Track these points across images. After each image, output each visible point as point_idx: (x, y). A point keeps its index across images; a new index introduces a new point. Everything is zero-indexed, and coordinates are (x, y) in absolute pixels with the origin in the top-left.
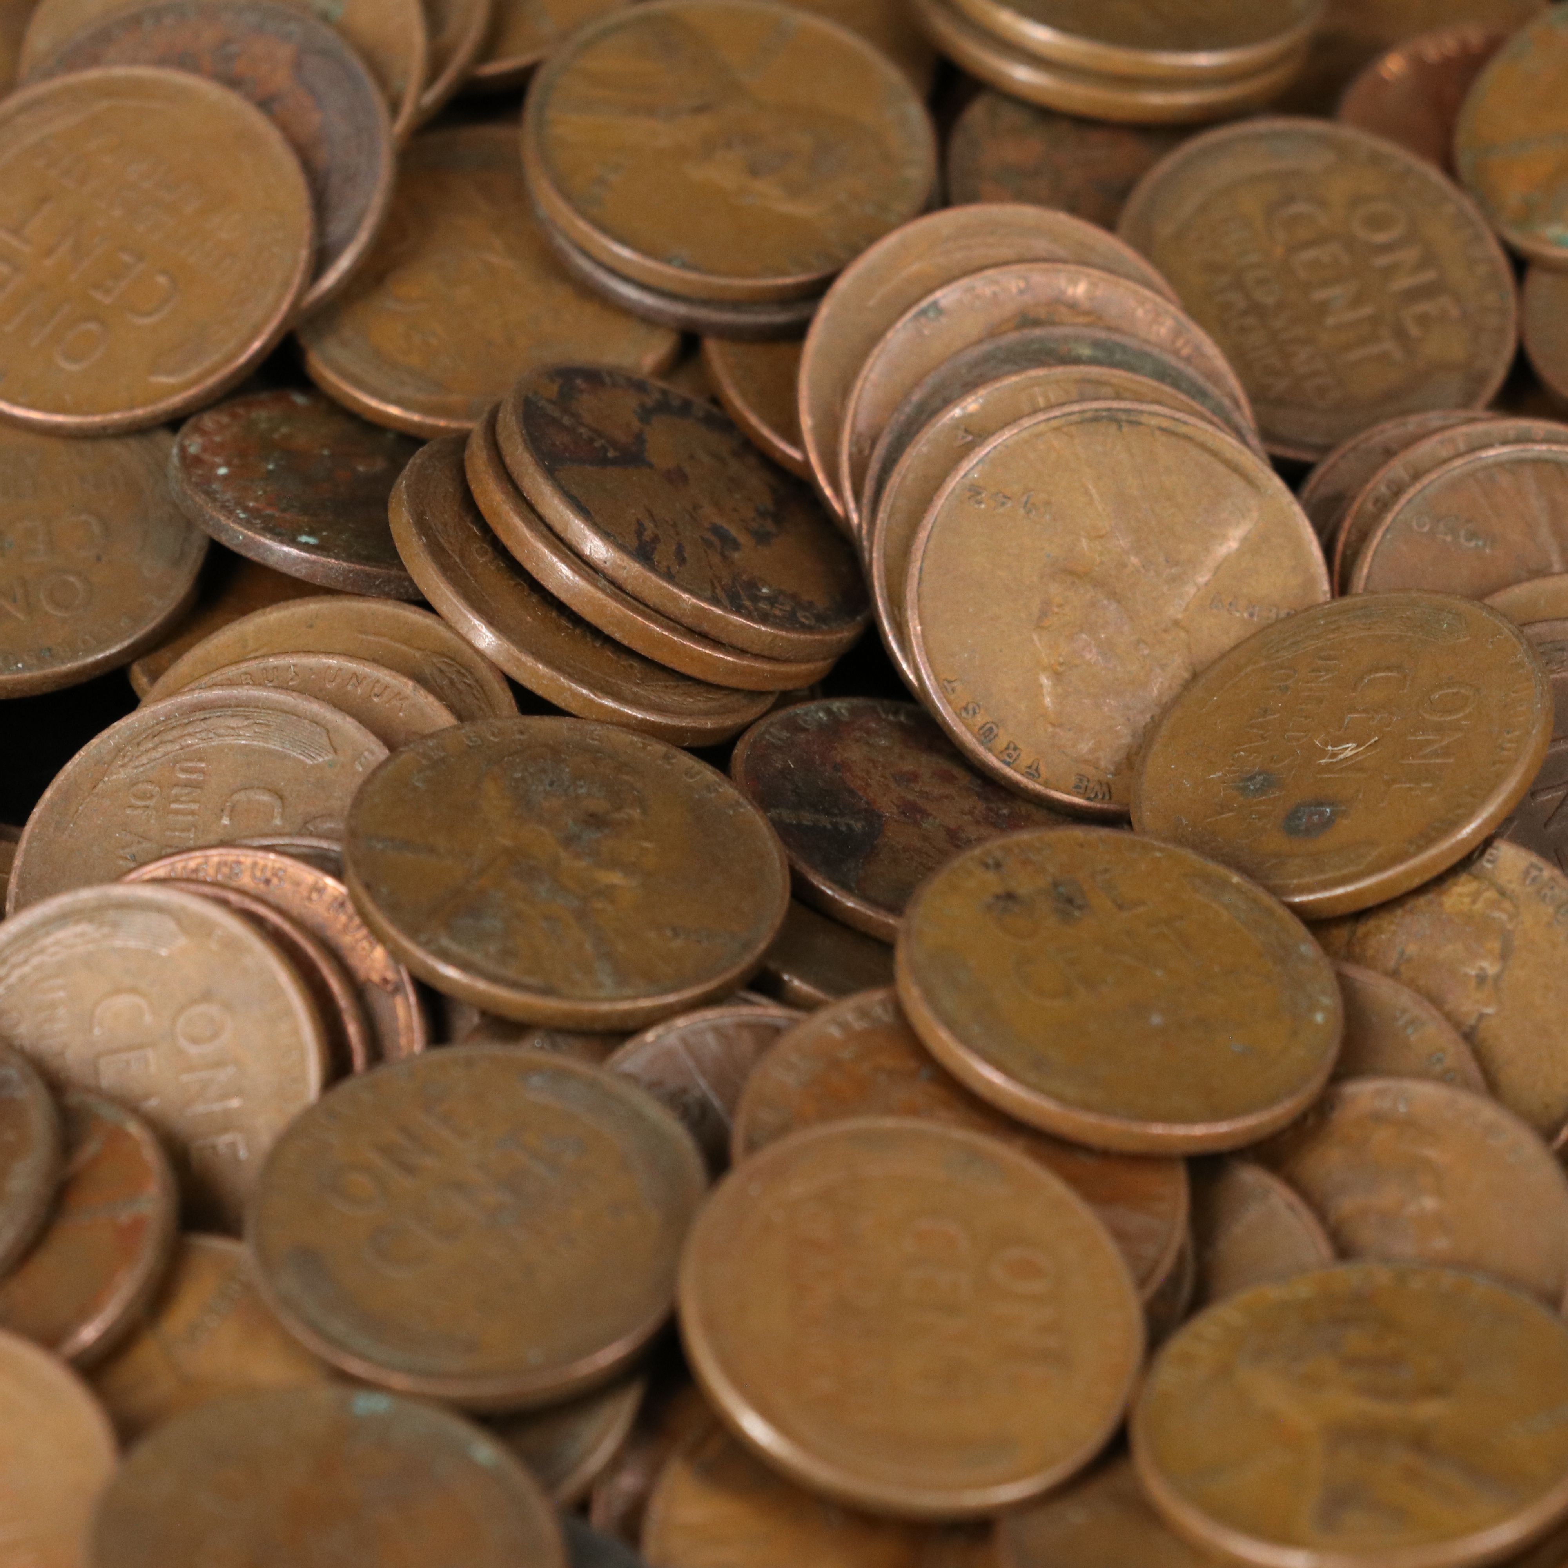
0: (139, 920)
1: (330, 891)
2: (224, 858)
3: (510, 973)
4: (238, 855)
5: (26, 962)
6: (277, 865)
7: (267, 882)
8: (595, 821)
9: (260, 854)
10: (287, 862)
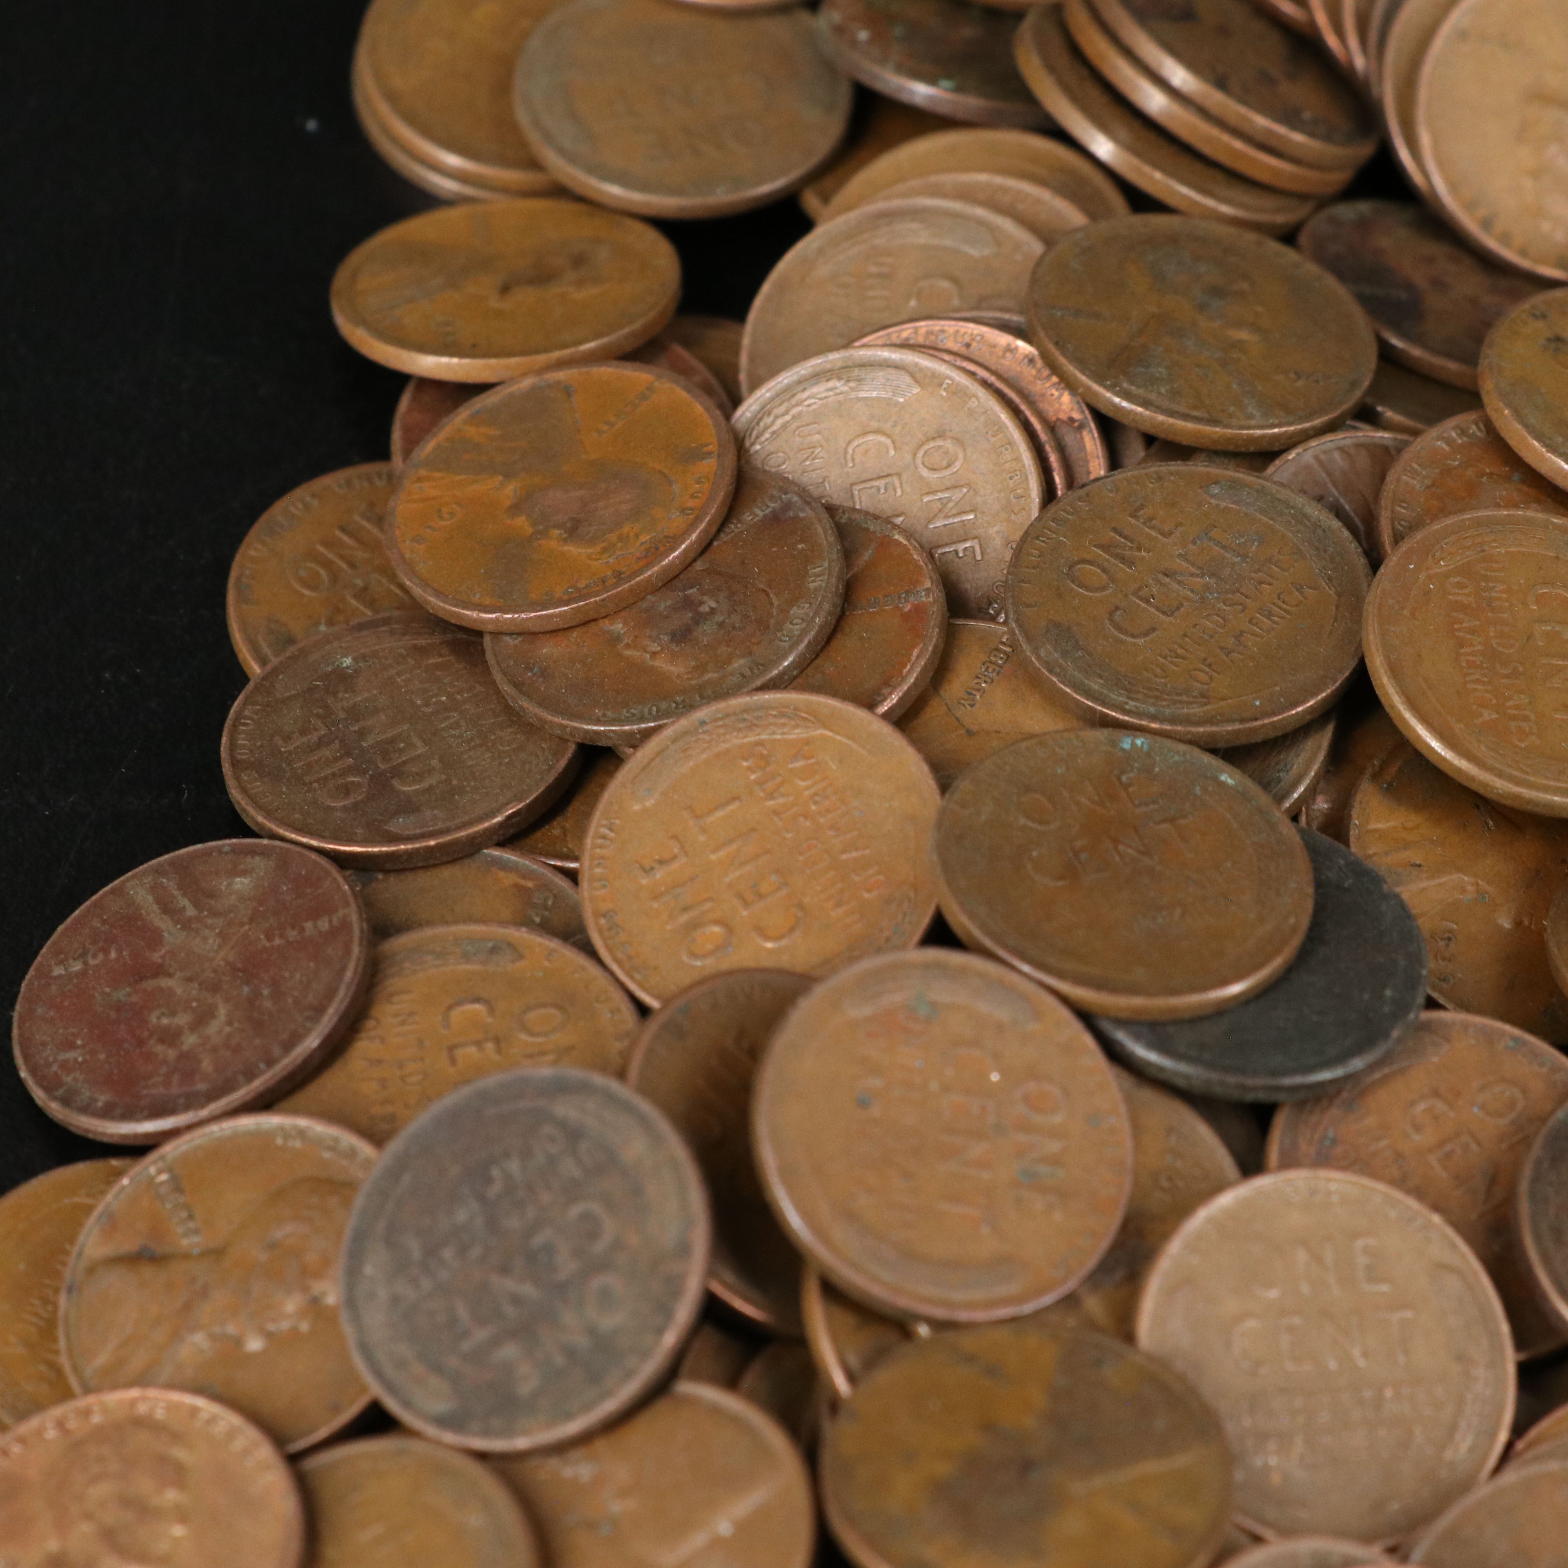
0: (880, 375)
1: (1021, 351)
2: (931, 328)
3: (1182, 409)
4: (943, 326)
5: (786, 412)
6: (975, 332)
7: (968, 345)
8: (1217, 292)
9: (961, 324)
10: (984, 329)
